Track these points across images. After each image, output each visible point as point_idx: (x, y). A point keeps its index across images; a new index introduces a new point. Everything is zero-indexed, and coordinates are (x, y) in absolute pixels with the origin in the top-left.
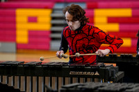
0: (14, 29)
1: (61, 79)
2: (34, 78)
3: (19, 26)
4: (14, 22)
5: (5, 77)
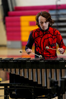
1: (58, 70)
3: (23, 29)
4: (19, 26)
5: (17, 70)
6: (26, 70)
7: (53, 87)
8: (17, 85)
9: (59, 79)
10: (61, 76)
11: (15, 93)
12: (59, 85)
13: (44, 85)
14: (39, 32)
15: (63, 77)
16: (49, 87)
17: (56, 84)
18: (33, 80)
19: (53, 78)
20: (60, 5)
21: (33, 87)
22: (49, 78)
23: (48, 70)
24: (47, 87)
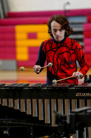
0: (14, 46)
1: (67, 101)
2: (40, 101)
3: (18, 43)
4: (14, 39)
5: (11, 101)
6: (23, 101)
7: (60, 125)
8: (10, 122)
9: (68, 113)
10: (71, 109)
11: (7, 133)
12: (68, 121)
13: (48, 121)
14: (52, 43)
15: (73, 110)
16: (54, 125)
17: (63, 120)
18: (32, 115)
19: (59, 112)
20: (69, 11)
21: (33, 124)
22: (54, 112)
23: (53, 101)
24: (51, 124)
